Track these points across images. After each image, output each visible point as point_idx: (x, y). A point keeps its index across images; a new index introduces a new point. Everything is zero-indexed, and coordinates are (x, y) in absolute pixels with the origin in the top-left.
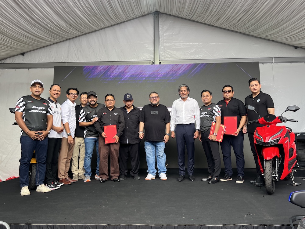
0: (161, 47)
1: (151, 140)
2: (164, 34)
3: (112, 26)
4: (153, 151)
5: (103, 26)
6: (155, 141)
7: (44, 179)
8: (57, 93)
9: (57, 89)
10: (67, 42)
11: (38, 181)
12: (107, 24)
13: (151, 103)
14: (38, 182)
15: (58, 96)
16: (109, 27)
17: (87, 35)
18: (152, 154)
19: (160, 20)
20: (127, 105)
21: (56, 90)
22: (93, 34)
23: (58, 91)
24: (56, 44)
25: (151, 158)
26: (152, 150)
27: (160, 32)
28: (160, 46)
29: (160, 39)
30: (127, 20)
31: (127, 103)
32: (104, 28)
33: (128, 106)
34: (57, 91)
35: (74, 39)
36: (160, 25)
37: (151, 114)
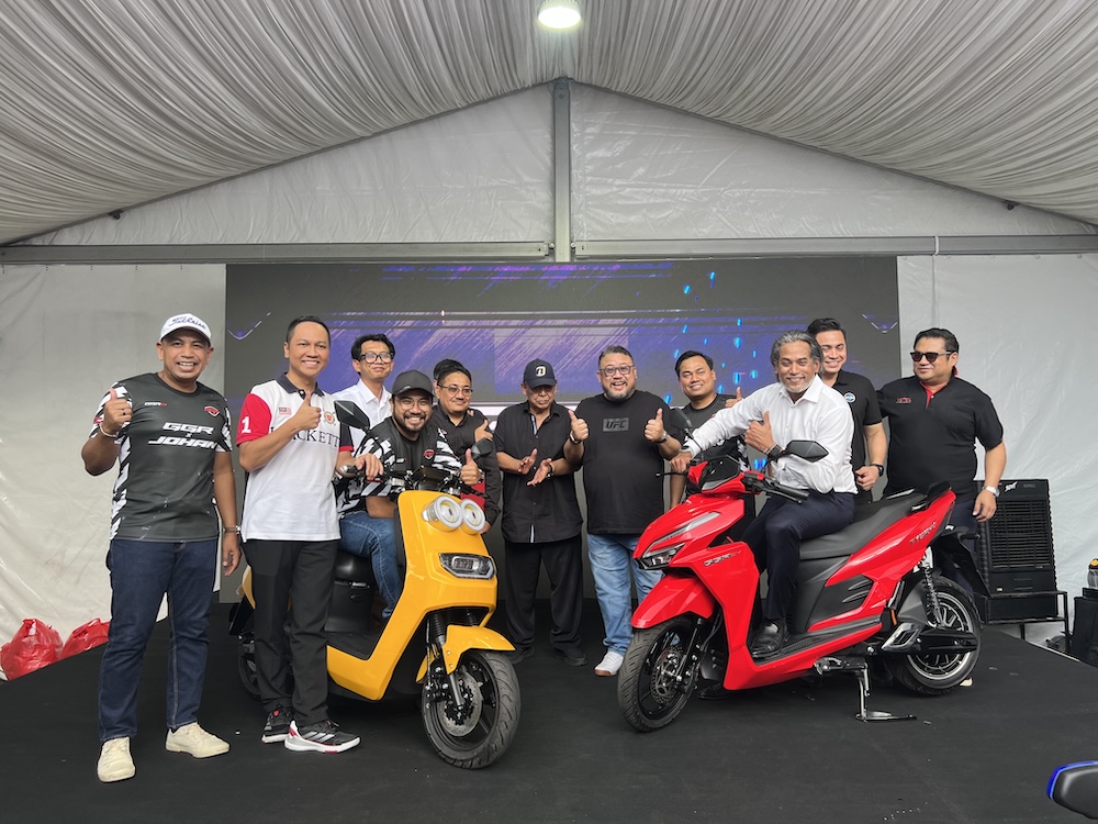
0: (578, 198)
1: (610, 530)
2: (588, 155)
3: (416, 122)
4: (617, 570)
5: (385, 125)
6: (623, 530)
7: (199, 702)
8: (313, 354)
9: (313, 339)
10: (266, 176)
11: (175, 710)
12: (399, 118)
13: (606, 390)
14: (174, 717)
15: (320, 366)
16: (405, 126)
17: (332, 153)
18: (615, 580)
19: (574, 104)
20: (534, 401)
21: (307, 344)
22: (352, 149)
23: (316, 345)
24: (226, 184)
25: (613, 596)
26: (617, 564)
27: (574, 147)
28: (574, 193)
29: (573, 171)
30: (464, 104)
31: (536, 395)
32: (386, 131)
33: (540, 406)
34: (313, 346)
35: (288, 167)
36: (573, 125)
37: (605, 429)
